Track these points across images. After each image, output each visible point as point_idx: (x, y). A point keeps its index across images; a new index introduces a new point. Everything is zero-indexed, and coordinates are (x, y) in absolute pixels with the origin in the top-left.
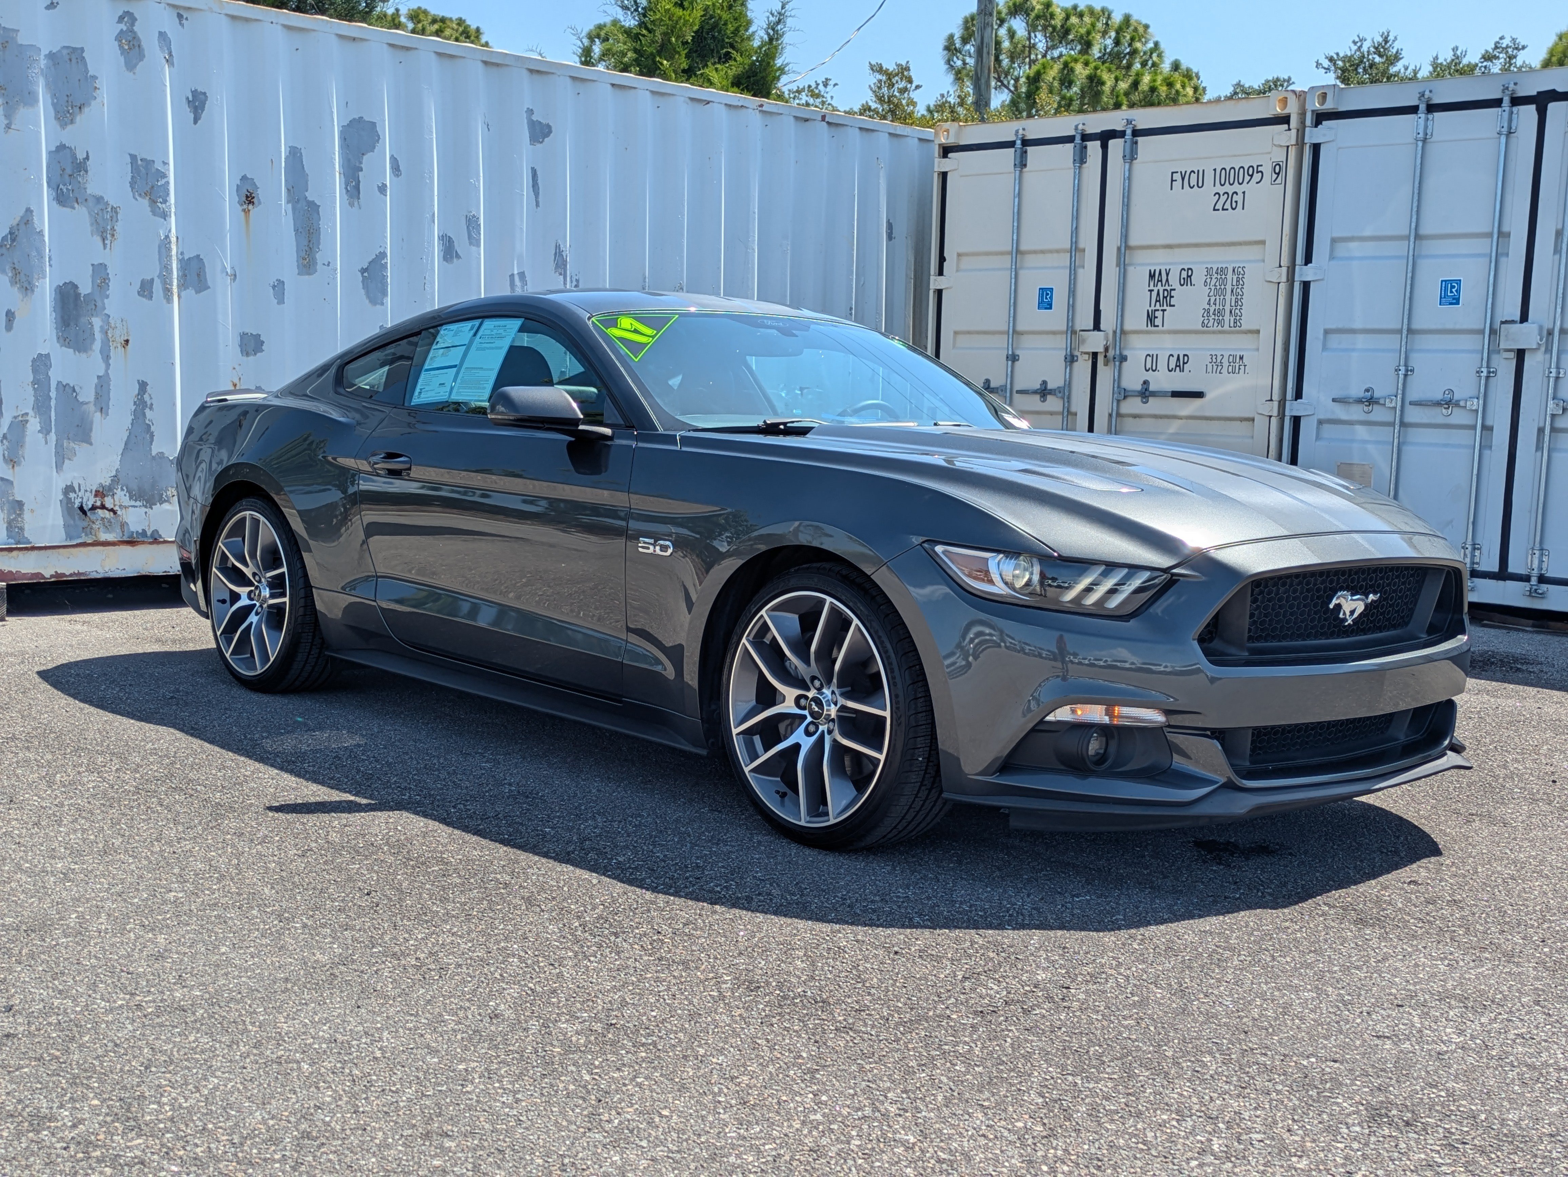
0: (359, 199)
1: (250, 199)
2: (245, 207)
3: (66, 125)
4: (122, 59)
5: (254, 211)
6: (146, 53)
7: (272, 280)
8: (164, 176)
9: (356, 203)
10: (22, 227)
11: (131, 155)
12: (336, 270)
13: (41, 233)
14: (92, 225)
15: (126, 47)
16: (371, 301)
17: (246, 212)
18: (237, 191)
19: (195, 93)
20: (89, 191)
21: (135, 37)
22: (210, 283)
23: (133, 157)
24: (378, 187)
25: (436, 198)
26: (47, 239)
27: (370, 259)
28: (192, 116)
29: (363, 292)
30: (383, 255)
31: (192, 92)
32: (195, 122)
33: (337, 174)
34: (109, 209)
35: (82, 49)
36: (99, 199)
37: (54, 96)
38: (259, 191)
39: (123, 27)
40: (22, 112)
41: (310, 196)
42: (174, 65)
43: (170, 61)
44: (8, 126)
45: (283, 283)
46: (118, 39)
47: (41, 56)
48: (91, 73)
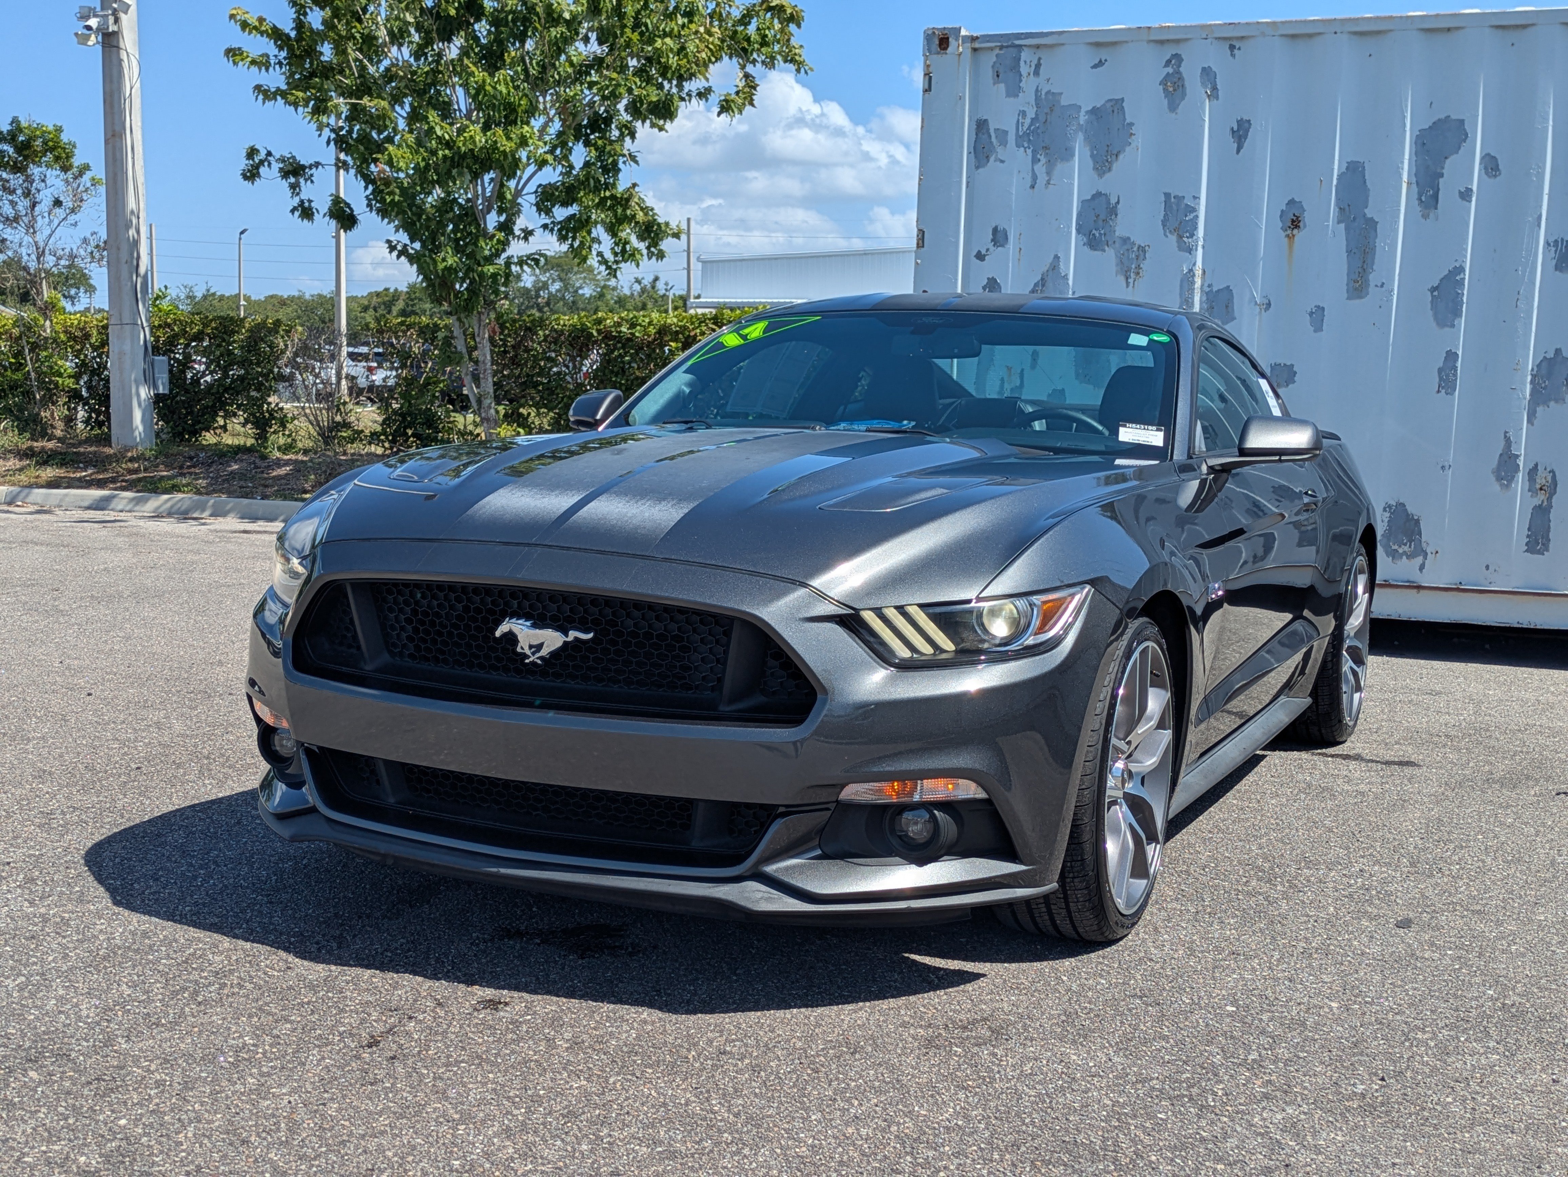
0: (1436, 208)
1: (1295, 223)
2: (1289, 232)
3: (1104, 173)
4: (1166, 102)
5: (1299, 235)
6: (1188, 91)
7: (1310, 307)
8: (1194, 210)
9: (1432, 215)
10: (1050, 273)
11: (1165, 194)
12: (1392, 290)
13: (1066, 277)
14: (1117, 265)
15: (1171, 89)
16: (1438, 324)
17: (1290, 238)
18: (1281, 217)
19: (1240, 122)
20: (1117, 234)
21: (1181, 78)
22: (1236, 314)
23: (1167, 195)
24: (1460, 192)
25: (1546, 198)
26: (1071, 282)
27: (1442, 276)
28: (1236, 145)
29: (1431, 313)
30: (1461, 269)
31: (1238, 122)
32: (1238, 152)
33: (1404, 186)
34: (1135, 249)
35: (1123, 100)
36: (1126, 240)
37: (1093, 148)
38: (1306, 214)
39: (1170, 70)
40: (1060, 167)
41: (1369, 213)
42: (1217, 98)
43: (1214, 94)
44: (1048, 183)
45: (1323, 309)
46: (1163, 83)
47: (1082, 113)
48: (1128, 121)
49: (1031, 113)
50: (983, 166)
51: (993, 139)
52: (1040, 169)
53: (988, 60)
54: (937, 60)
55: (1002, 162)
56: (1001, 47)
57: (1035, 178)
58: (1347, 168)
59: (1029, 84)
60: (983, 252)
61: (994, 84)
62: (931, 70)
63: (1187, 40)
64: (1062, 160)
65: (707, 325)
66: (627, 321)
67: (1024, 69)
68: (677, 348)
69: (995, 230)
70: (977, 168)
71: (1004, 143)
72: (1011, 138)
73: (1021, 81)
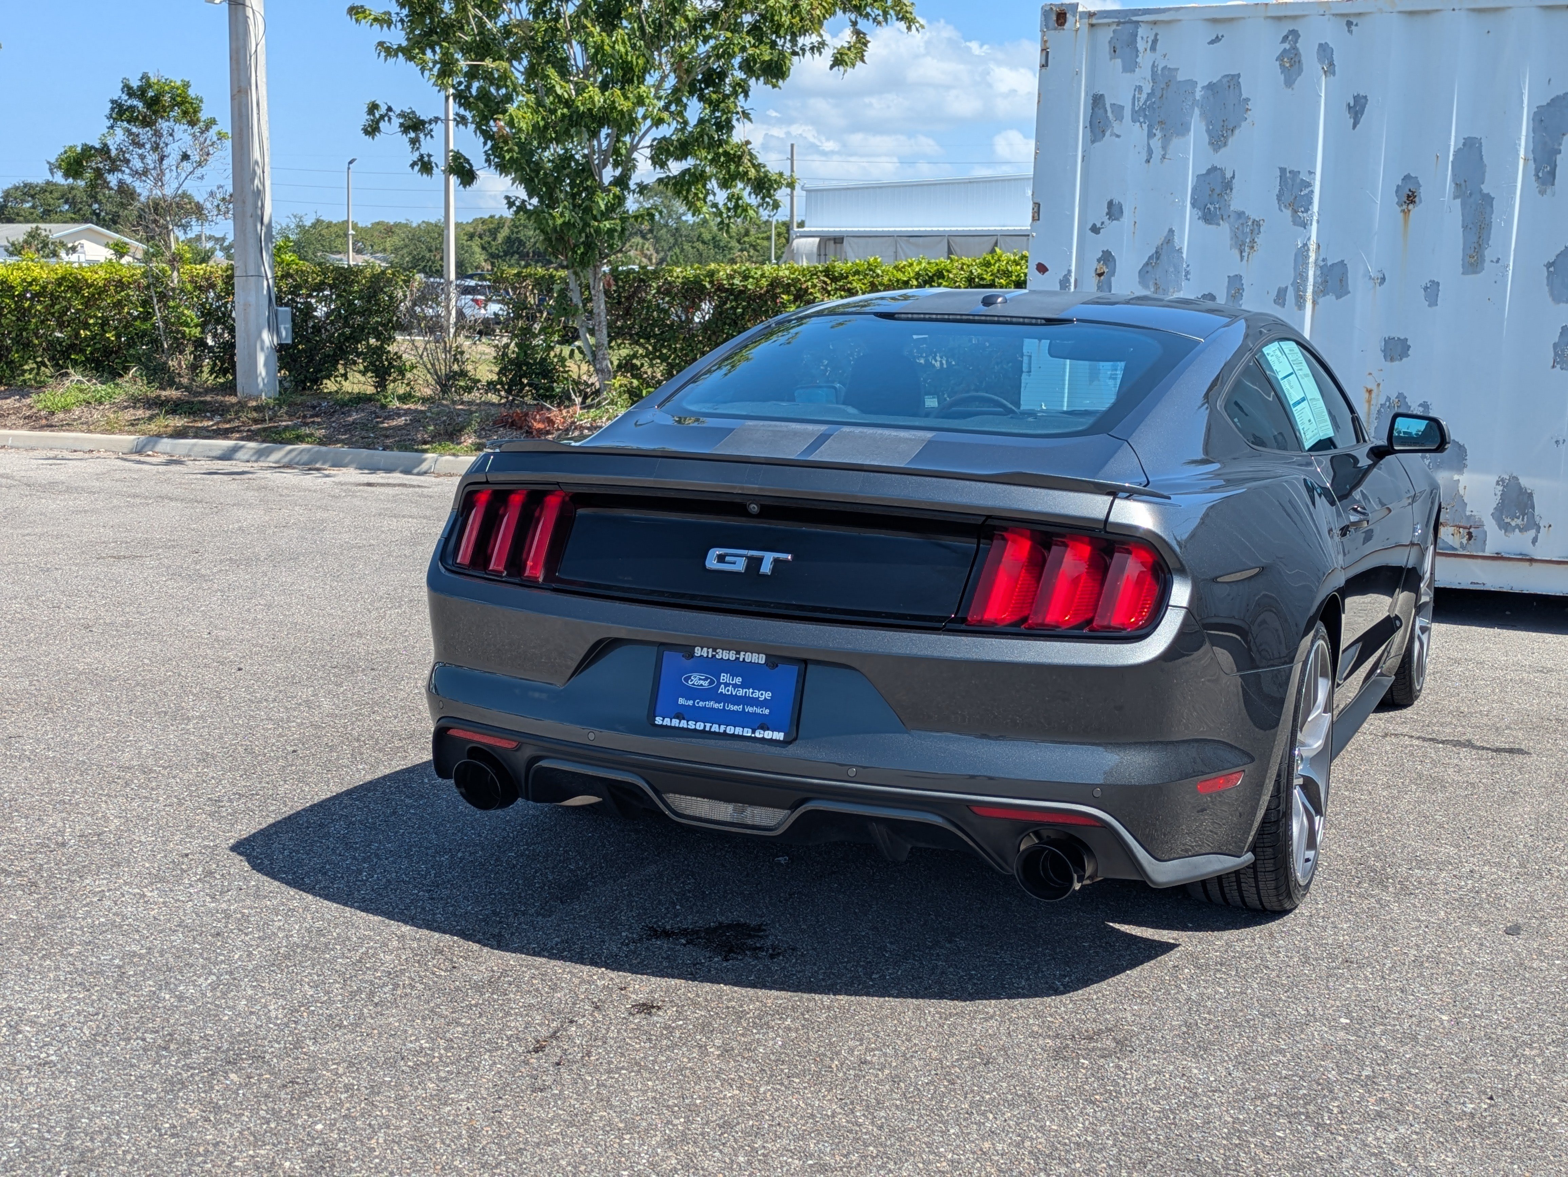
0: (1553, 184)
1: (1411, 198)
2: (1405, 207)
3: (1220, 148)
4: (1282, 77)
5: (1414, 210)
6: (1304, 67)
7: (1425, 281)
8: (1309, 185)
9: (1548, 191)
10: (1165, 246)
11: (1280, 169)
12: (1508, 266)
13: (1180, 251)
14: (1232, 239)
15: (1288, 65)
16: (1554, 300)
17: (1406, 213)
18: (1397, 192)
19: (1356, 98)
20: (1232, 208)
21: (1297, 54)
22: (1350, 288)
23: (1283, 170)
26: (1184, 256)
27: (1558, 252)
28: (1352, 121)
29: (1546, 289)
31: (1354, 97)
32: (1354, 127)
33: (1521, 162)
34: (1250, 223)
35: (1239, 75)
36: (1240, 215)
37: (1209, 123)
38: (1422, 190)
39: (1287, 46)
40: (1176, 142)
41: (1486, 188)
42: (1334, 74)
43: (1330, 70)
44: (1164, 157)
45: (1438, 284)
46: (1280, 58)
47: (1198, 89)
48: (1244, 96)
49: (1147, 89)
50: (1099, 140)
51: (1109, 114)
52: (1156, 143)
53: (1105, 36)
54: (1055, 36)
55: (1118, 136)
56: (1118, 24)
57: (1150, 152)
58: (1464, 145)
59: (1145, 59)
60: (1099, 225)
61: (1111, 59)
62: (1048, 45)
63: (1304, 16)
64: (1178, 135)
65: (818, 277)
66: (739, 273)
67: (1141, 45)
68: (789, 301)
69: (1110, 204)
70: (1093, 142)
71: (1120, 117)
72: (1127, 113)
73: (1137, 56)
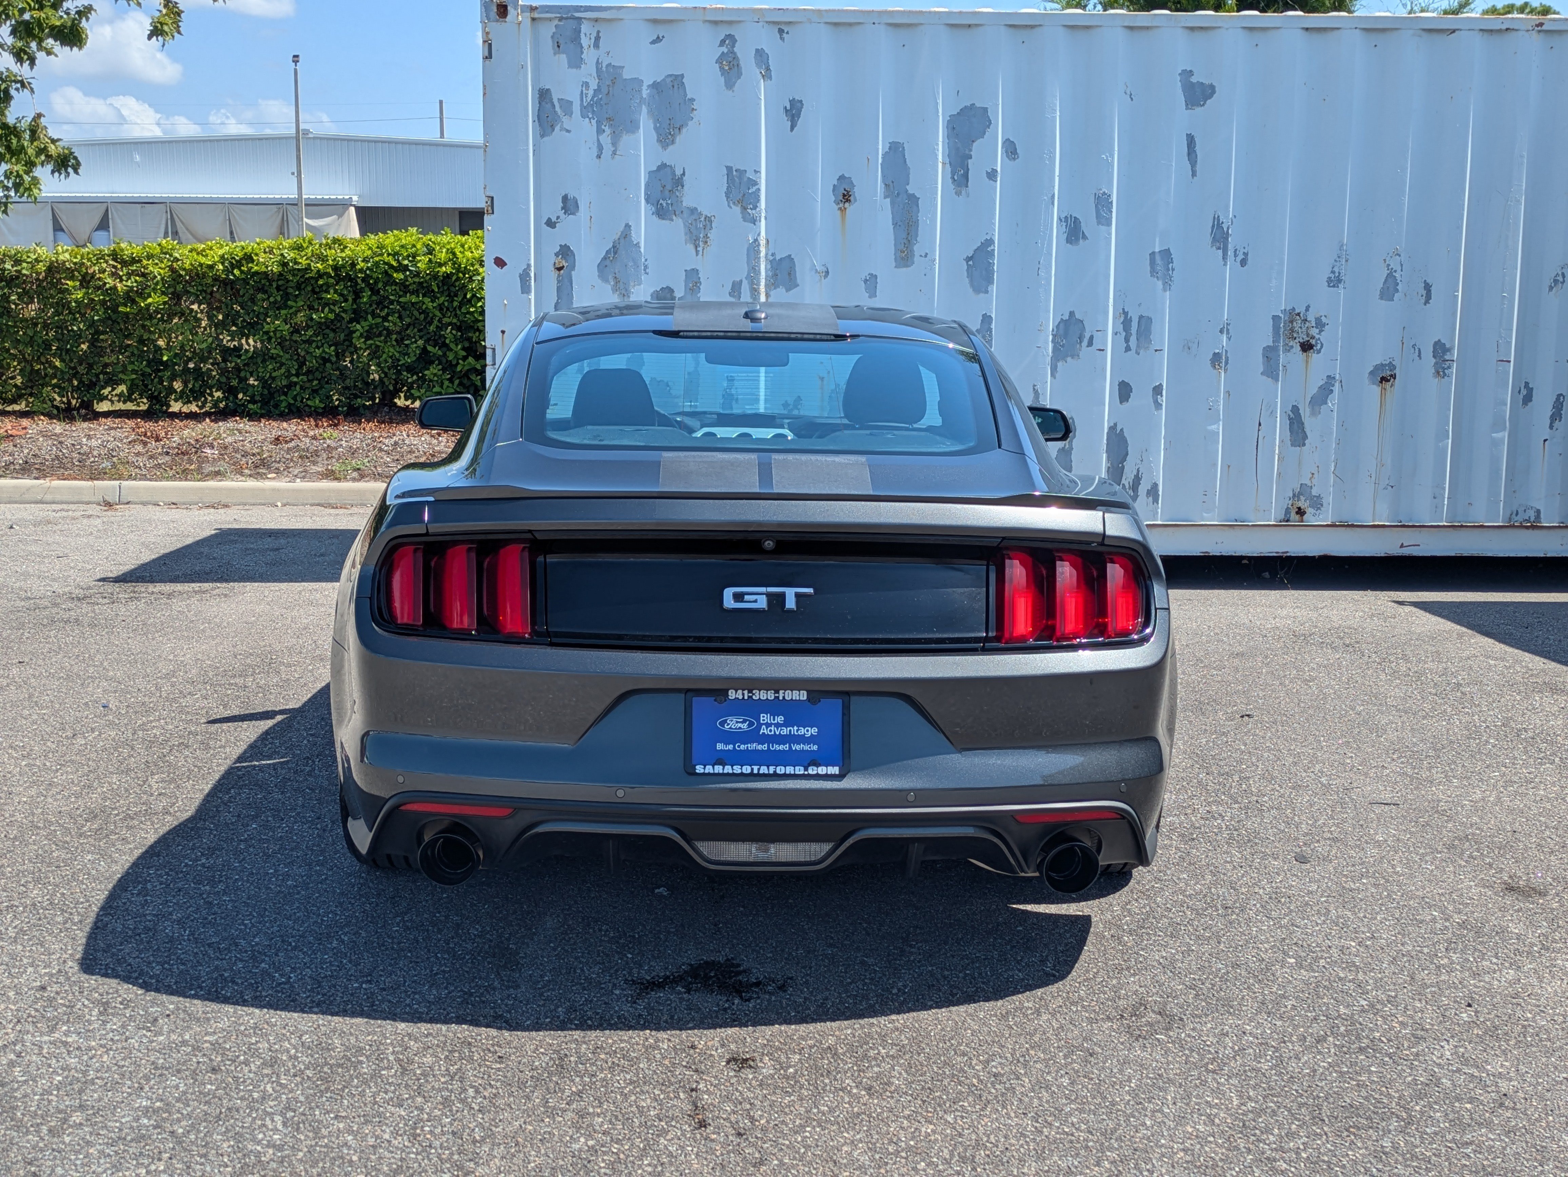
0: (967, 186)
1: (846, 197)
2: (841, 205)
3: (668, 145)
4: (722, 79)
5: (850, 208)
6: (743, 70)
7: (864, 275)
8: (755, 183)
9: (963, 192)
10: (622, 240)
11: (727, 167)
12: (935, 260)
13: (637, 245)
14: (686, 234)
15: (727, 68)
16: (974, 290)
17: (843, 210)
18: (833, 191)
19: (792, 102)
20: (684, 204)
21: (735, 58)
22: (799, 281)
23: (729, 169)
24: (987, 172)
25: (1057, 179)
26: (642, 250)
27: (975, 248)
28: (789, 123)
29: (967, 280)
30: (990, 242)
31: (790, 101)
32: (792, 129)
33: (940, 165)
34: (702, 219)
35: (682, 76)
36: (693, 211)
37: (657, 121)
38: (856, 189)
39: (724, 49)
40: (626, 139)
41: (911, 189)
42: (770, 78)
43: (767, 75)
44: (614, 153)
45: (876, 276)
46: (719, 61)
47: (644, 87)
48: (689, 97)
49: (594, 85)
50: (548, 135)
51: (558, 108)
52: (606, 139)
53: (548, 30)
54: (497, 28)
55: (568, 131)
56: (561, 19)
57: (600, 148)
58: (890, 148)
59: (590, 56)
60: (554, 219)
61: (555, 54)
62: (490, 36)
63: (740, 22)
64: (628, 132)
65: (106, 262)
66: (10, 257)
67: (585, 42)
68: (74, 287)
69: (565, 199)
70: (542, 136)
71: (569, 112)
72: (576, 108)
73: (582, 53)
